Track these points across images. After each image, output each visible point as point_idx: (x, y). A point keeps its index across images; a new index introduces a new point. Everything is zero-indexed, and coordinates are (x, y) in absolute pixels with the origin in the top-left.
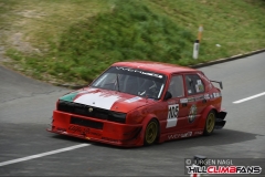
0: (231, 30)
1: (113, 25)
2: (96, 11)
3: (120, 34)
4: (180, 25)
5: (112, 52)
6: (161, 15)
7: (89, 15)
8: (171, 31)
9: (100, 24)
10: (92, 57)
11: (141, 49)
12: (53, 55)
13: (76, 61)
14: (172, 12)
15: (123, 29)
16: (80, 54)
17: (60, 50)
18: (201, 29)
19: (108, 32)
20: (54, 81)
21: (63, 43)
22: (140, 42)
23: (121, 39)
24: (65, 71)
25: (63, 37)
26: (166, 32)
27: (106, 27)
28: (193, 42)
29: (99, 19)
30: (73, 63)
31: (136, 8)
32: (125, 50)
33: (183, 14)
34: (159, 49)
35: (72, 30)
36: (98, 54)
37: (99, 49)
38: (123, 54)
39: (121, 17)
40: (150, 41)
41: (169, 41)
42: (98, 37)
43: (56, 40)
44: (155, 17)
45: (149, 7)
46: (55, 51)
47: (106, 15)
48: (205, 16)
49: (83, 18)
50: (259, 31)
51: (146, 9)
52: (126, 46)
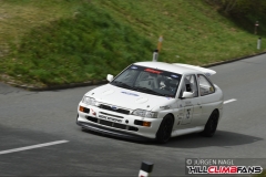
0: (190, 42)
1: (75, 31)
2: (58, 16)
3: (81, 40)
4: (141, 34)
5: (72, 57)
6: (123, 23)
7: (52, 19)
8: (132, 39)
9: (62, 29)
10: (52, 60)
11: (101, 55)
12: (13, 56)
13: (36, 63)
14: (133, 21)
15: (85, 35)
16: (40, 57)
17: (20, 52)
18: (161, 39)
19: (69, 37)
20: (12, 82)
21: (23, 46)
22: (100, 48)
23: (82, 44)
24: (24, 73)
25: (24, 39)
26: (127, 40)
27: (68, 32)
28: (153, 51)
29: (62, 23)
30: (32, 65)
31: (99, 15)
32: (85, 55)
33: (145, 23)
34: (119, 56)
35: (33, 33)
36: (58, 57)
37: (59, 53)
38: (83, 59)
39: (83, 23)
40: (111, 49)
41: (129, 49)
42: (59, 41)
43: (17, 42)
44: (117, 25)
45: (111, 15)
46: (15, 52)
47: (68, 20)
48: (166, 27)
49: (45, 22)
50: (217, 44)
51: (108, 17)
52: (87, 52)
